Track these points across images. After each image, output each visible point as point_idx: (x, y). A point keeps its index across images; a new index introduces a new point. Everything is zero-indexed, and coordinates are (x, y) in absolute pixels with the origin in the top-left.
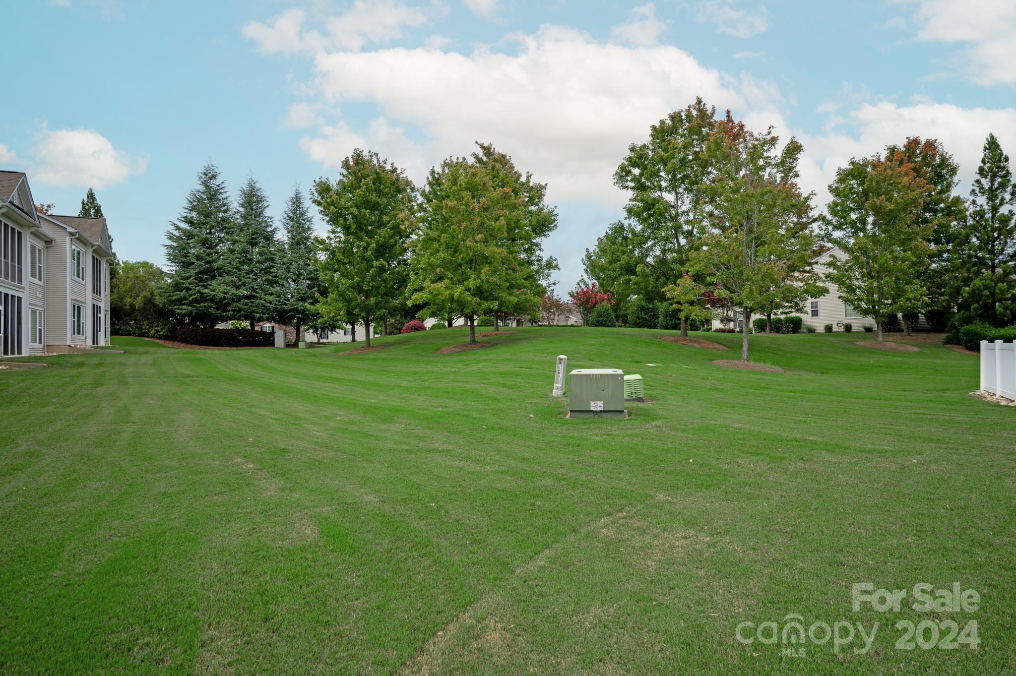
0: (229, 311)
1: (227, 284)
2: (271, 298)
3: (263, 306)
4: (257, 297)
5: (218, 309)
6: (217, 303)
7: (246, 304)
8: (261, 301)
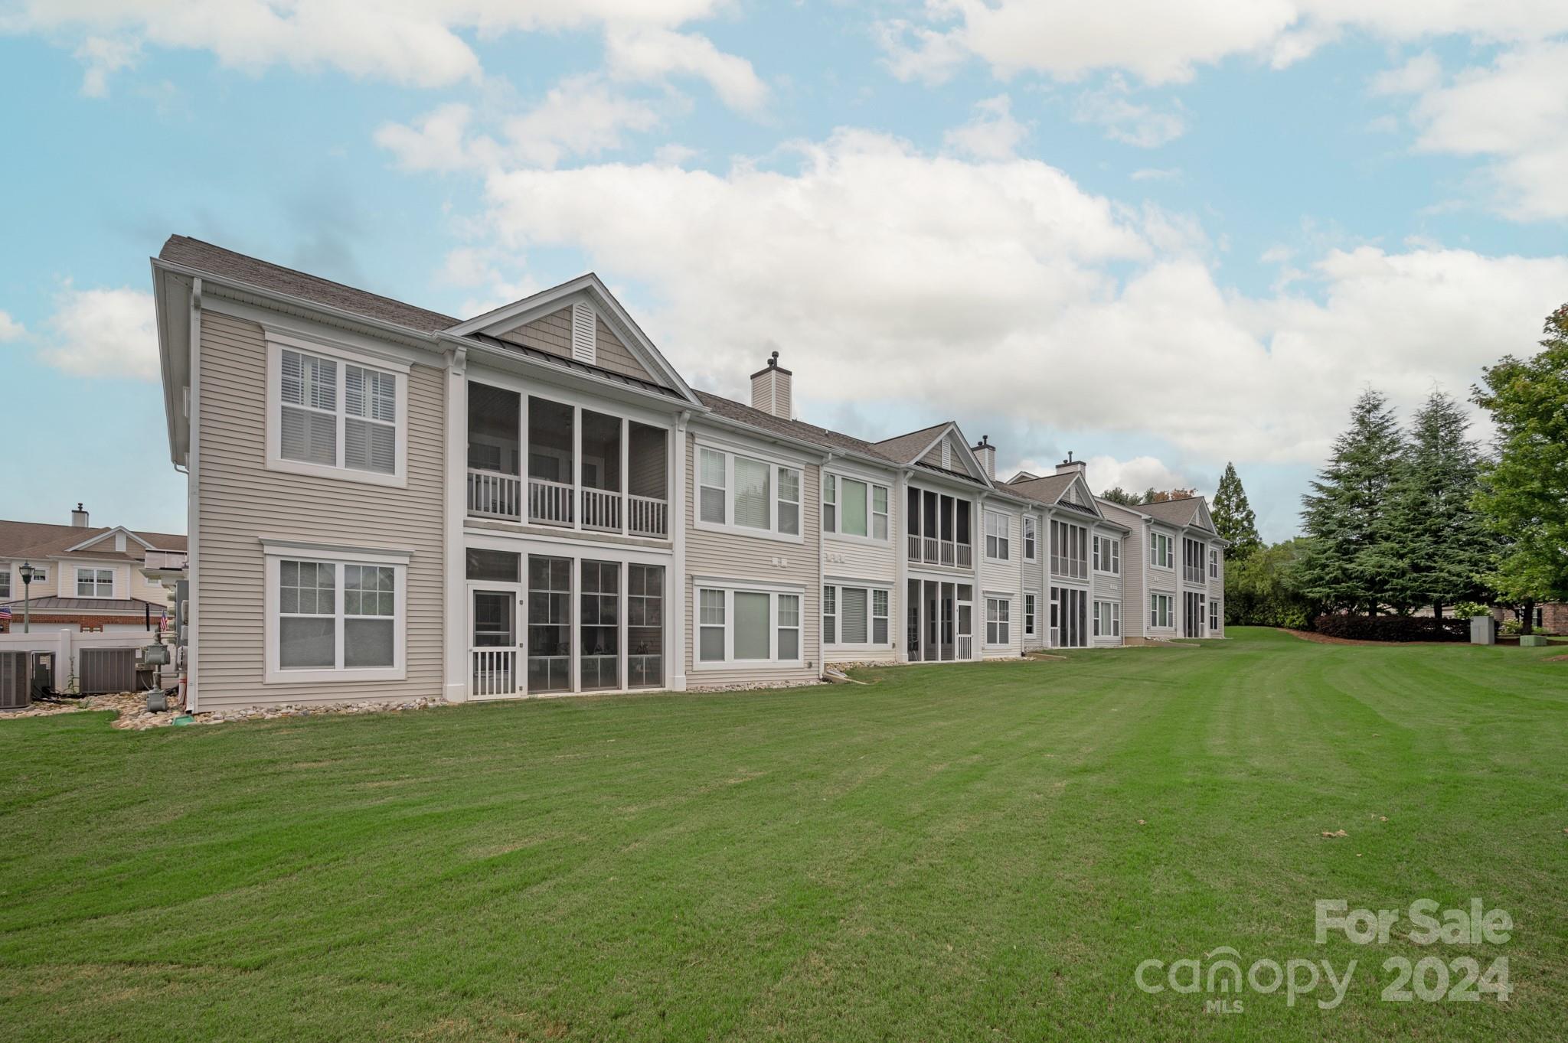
0: (1387, 590)
1: (1383, 553)
2: (1458, 568)
3: (1445, 580)
4: (1434, 568)
5: (1368, 589)
6: (1367, 581)
7: (1415, 580)
8: (1442, 574)
